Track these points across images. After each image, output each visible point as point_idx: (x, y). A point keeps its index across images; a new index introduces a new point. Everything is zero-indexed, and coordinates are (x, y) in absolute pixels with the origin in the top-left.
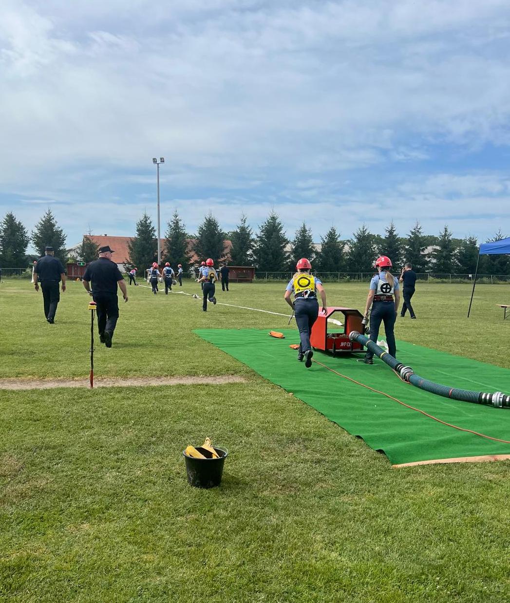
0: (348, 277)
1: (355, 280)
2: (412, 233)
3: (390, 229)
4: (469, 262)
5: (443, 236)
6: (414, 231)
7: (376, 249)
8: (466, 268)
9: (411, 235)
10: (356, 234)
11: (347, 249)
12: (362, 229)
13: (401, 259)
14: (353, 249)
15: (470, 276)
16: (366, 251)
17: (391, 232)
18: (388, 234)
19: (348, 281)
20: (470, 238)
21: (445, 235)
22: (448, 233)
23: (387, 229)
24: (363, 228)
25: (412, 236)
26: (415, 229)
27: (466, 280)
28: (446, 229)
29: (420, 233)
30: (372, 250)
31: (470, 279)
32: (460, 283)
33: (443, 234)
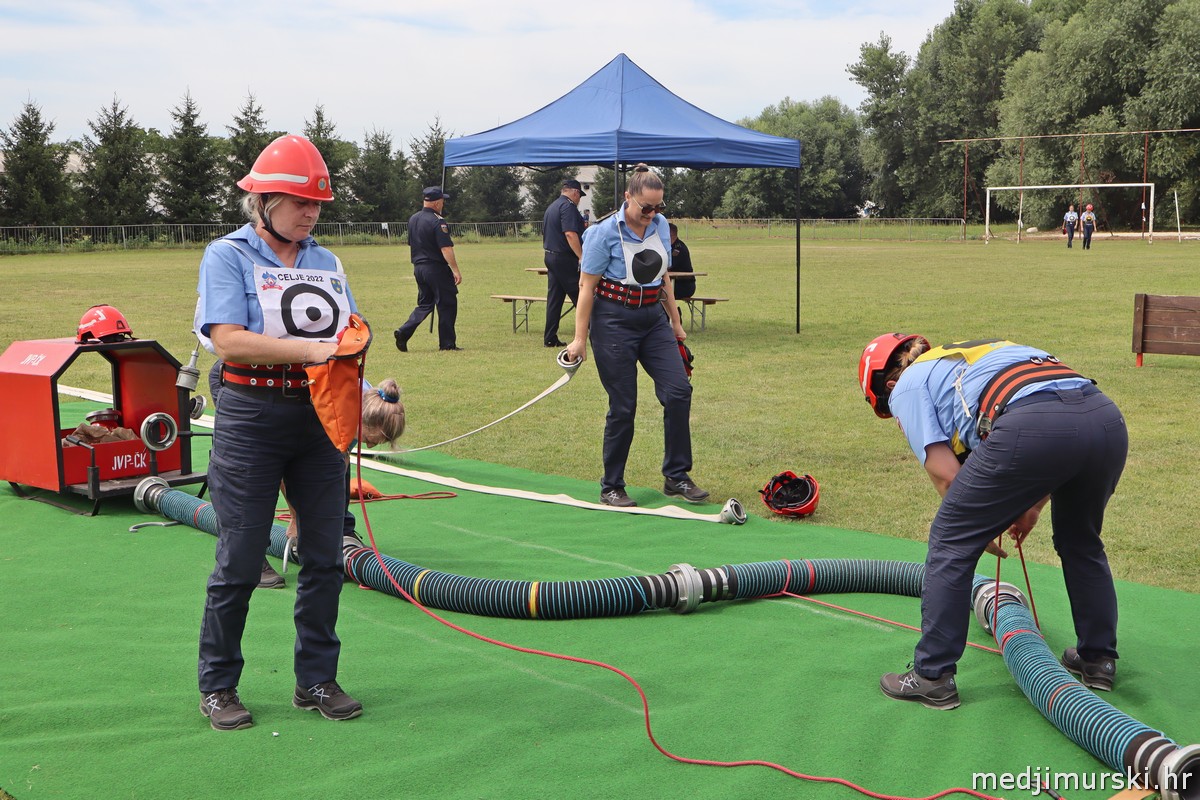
0: (86, 238)
1: (106, 247)
2: (241, 123)
3: (184, 111)
4: (378, 194)
5: (313, 131)
6: (243, 117)
7: (153, 163)
8: (371, 207)
9: (237, 126)
10: (97, 124)
11: (75, 163)
12: (110, 111)
13: (219, 187)
14: (93, 164)
15: (385, 225)
16: (127, 168)
17: (188, 120)
18: (179, 125)
19: (88, 249)
20: (376, 136)
21: (319, 129)
22: (324, 124)
23: (177, 112)
24: (115, 109)
25: (242, 130)
26: (245, 114)
27: (377, 237)
28: (318, 113)
29: (259, 123)
30: (142, 166)
31: (383, 233)
32: (364, 243)
33: (314, 126)
